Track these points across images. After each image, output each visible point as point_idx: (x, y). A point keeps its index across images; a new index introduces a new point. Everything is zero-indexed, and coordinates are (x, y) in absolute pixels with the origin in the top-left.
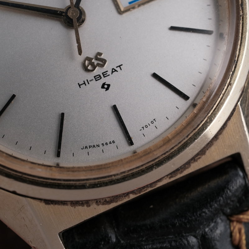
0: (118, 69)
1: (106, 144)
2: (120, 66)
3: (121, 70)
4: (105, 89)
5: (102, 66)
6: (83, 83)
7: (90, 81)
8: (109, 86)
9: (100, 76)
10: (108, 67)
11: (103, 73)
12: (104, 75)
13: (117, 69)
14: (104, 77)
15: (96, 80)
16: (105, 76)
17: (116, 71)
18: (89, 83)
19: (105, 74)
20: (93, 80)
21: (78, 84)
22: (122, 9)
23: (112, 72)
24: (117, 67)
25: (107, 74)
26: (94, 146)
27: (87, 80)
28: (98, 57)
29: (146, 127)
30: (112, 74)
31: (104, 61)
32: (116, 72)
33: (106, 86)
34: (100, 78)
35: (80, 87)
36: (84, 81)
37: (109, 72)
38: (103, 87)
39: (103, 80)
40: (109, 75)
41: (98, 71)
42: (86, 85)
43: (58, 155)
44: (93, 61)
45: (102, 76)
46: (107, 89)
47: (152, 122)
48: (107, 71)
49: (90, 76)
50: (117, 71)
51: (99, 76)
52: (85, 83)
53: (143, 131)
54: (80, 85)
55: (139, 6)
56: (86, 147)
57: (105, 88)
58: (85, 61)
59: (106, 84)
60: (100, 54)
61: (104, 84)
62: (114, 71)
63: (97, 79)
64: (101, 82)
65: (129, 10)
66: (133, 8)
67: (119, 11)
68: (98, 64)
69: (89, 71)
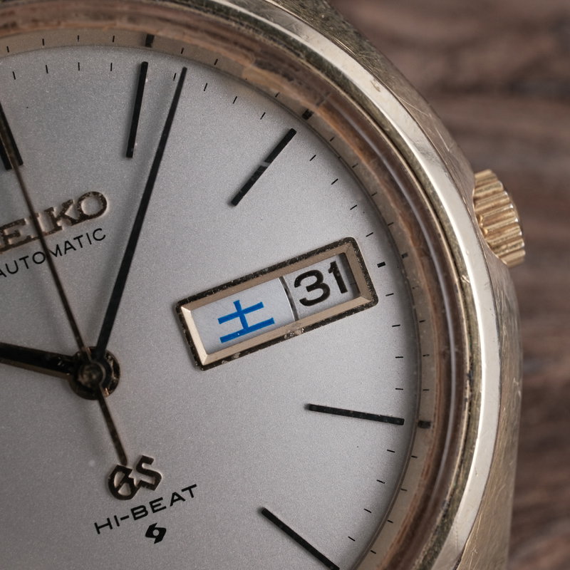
0: (186, 495)
2: (189, 488)
3: (192, 496)
4: (154, 539)
6: (107, 522)
7: (122, 519)
8: (163, 531)
9: (145, 510)
10: (164, 491)
11: (151, 503)
12: (153, 507)
13: (183, 494)
14: (154, 511)
15: (136, 519)
16: (155, 509)
17: (180, 498)
18: (118, 525)
19: (156, 506)
20: (128, 517)
21: (96, 524)
22: (204, 359)
23: (173, 501)
24: (183, 490)
25: (160, 504)
27: (115, 517)
28: (143, 466)
30: (171, 505)
32: (181, 501)
33: (156, 533)
34: (144, 513)
35: (99, 533)
36: (108, 519)
37: (166, 502)
38: (149, 534)
39: (151, 518)
40: (165, 508)
41: (143, 497)
42: (111, 528)
44: (130, 476)
45: (149, 509)
46: (159, 539)
48: (161, 499)
49: (124, 507)
50: (184, 500)
51: (142, 509)
52: (109, 524)
54: (98, 528)
58: (112, 476)
59: (156, 526)
61: (152, 528)
62: (176, 498)
63: (137, 516)
64: (145, 523)
65: (218, 363)
66: (229, 359)
67: (197, 364)
68: (142, 484)
69: (120, 497)
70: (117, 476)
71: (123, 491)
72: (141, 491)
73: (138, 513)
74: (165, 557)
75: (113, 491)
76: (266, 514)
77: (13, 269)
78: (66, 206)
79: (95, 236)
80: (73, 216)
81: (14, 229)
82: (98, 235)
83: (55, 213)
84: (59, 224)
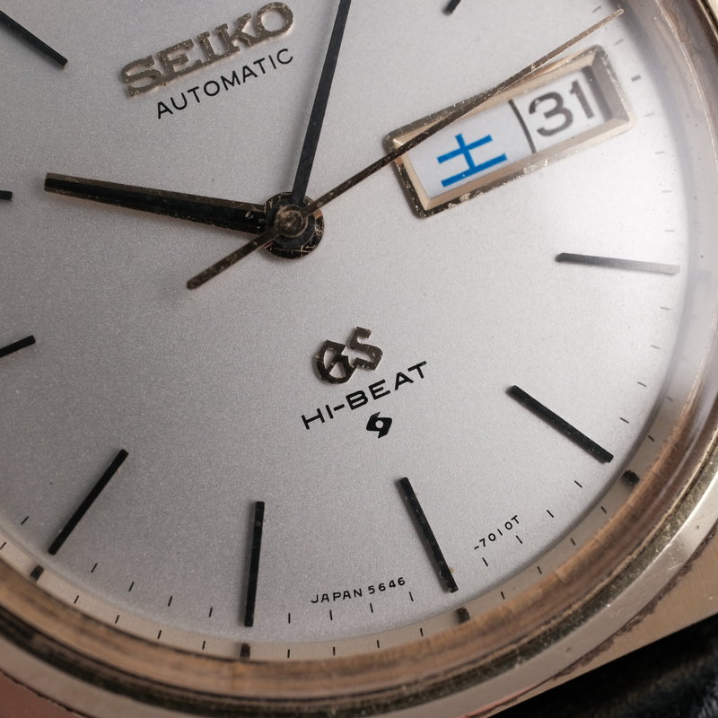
0: (414, 375)
1: (382, 587)
2: (418, 367)
3: (422, 376)
4: (378, 433)
5: (371, 366)
6: (317, 414)
7: (336, 409)
8: (388, 422)
9: (364, 396)
10: (385, 371)
11: (371, 387)
12: (373, 393)
13: (410, 375)
14: (375, 398)
15: (353, 408)
16: (377, 394)
17: (407, 379)
18: (332, 417)
19: (376, 390)
20: (342, 406)
21: (303, 417)
22: (426, 205)
23: (398, 384)
24: (410, 370)
25: (382, 389)
26: (347, 594)
27: (327, 407)
28: (359, 340)
29: (492, 538)
30: (396, 388)
31: (376, 353)
32: (408, 383)
33: (379, 424)
34: (363, 400)
35: (308, 428)
36: (319, 410)
37: (390, 385)
38: (371, 426)
39: (372, 407)
40: (388, 392)
41: (360, 380)
42: (323, 421)
43: (247, 619)
44: (343, 353)
45: (368, 394)
46: (383, 432)
47: (508, 526)
48: (383, 381)
49: (338, 393)
50: (412, 382)
51: (360, 395)
52: (320, 416)
53: (482, 551)
54: (306, 422)
55: (473, 194)
56: (325, 597)
57: (376, 429)
58: (322, 354)
59: (379, 417)
60: (364, 333)
61: (374, 419)
62: (402, 379)
63: (354, 404)
64: (365, 413)
65: (444, 207)
66: (457, 201)
67: (418, 211)
68: (359, 363)
69: (333, 381)
70: (327, 356)
71: (335, 372)
72: (358, 371)
73: (356, 400)
74: (392, 456)
75: (323, 373)
76: (516, 394)
77: (180, 103)
78: (242, 21)
79: (280, 59)
80: (252, 34)
81: (179, 53)
82: (284, 57)
83: (229, 31)
84: (236, 43)
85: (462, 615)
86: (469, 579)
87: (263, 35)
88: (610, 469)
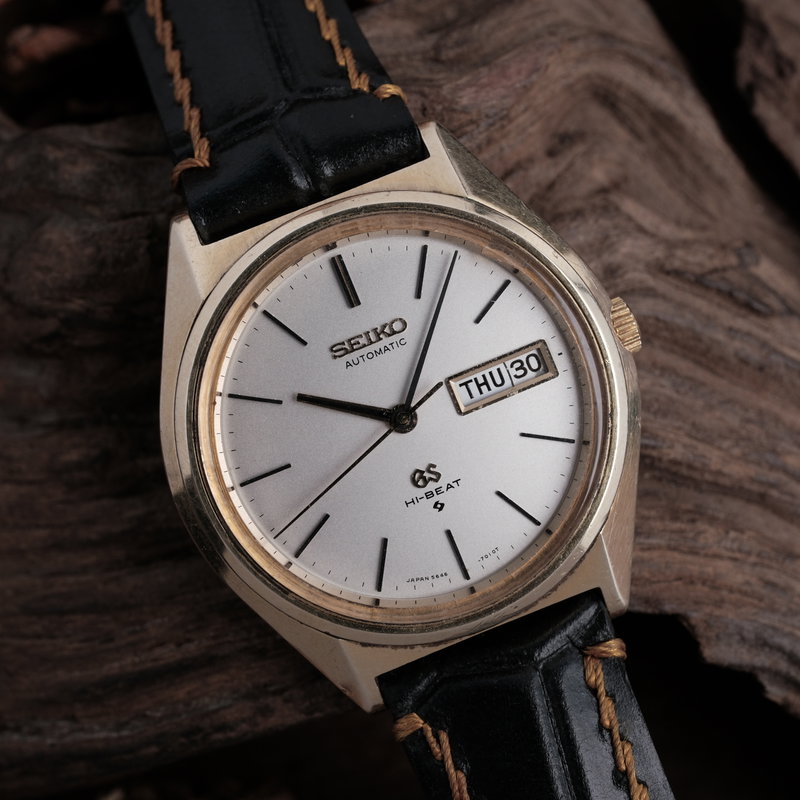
0: (455, 485)
1: (437, 576)
2: (457, 481)
3: (458, 485)
4: (438, 509)
5: (436, 481)
6: (412, 501)
7: (420, 499)
8: (442, 505)
10: (443, 483)
11: (436, 490)
13: (453, 485)
14: (438, 494)
15: (428, 498)
18: (418, 502)
19: (438, 491)
20: (423, 497)
21: (406, 502)
22: (463, 409)
23: (448, 488)
24: (453, 482)
25: (441, 490)
26: (422, 579)
27: (416, 498)
28: (431, 469)
29: (487, 557)
30: (447, 490)
31: (439, 475)
32: (452, 488)
33: (439, 506)
34: (432, 495)
35: (408, 506)
36: (413, 499)
37: (444, 489)
38: (435, 507)
39: (436, 498)
40: (443, 492)
41: (431, 486)
42: (414, 504)
43: (379, 588)
44: (424, 475)
45: (435, 493)
46: (440, 509)
47: (494, 552)
48: (441, 487)
49: (421, 492)
50: (454, 487)
51: (431, 493)
53: (482, 562)
54: (407, 504)
55: (484, 406)
56: (413, 580)
58: (415, 475)
59: (439, 502)
60: (434, 466)
61: (437, 503)
62: (449, 486)
64: (433, 501)
65: (471, 411)
66: (477, 409)
67: (459, 412)
68: (431, 479)
69: (419, 487)
70: (417, 475)
71: (420, 483)
72: (430, 482)
73: (429, 495)
74: (444, 519)
75: (415, 483)
76: (499, 494)
77: (356, 362)
78: (384, 326)
79: (401, 343)
80: (388, 332)
81: (357, 339)
82: (402, 342)
83: (378, 331)
84: (381, 336)
85: (472, 590)
86: (475, 574)
87: (394, 333)
88: (539, 528)
